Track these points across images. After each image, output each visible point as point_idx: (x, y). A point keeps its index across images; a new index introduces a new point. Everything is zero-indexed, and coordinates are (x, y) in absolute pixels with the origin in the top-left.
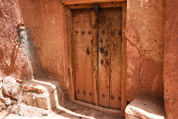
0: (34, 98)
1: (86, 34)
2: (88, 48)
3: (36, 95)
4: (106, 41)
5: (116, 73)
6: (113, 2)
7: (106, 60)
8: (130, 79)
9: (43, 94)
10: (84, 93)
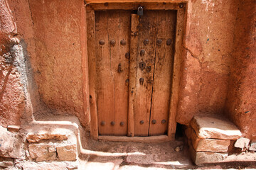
0: (52, 149)
1: (118, 46)
2: (120, 65)
3: (55, 144)
4: (149, 54)
5: (160, 92)
6: (164, 3)
7: (147, 78)
8: (188, 97)
9: (69, 140)
10: (112, 124)
